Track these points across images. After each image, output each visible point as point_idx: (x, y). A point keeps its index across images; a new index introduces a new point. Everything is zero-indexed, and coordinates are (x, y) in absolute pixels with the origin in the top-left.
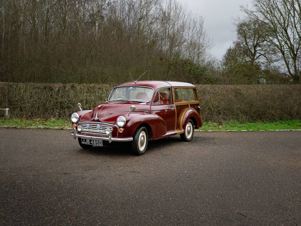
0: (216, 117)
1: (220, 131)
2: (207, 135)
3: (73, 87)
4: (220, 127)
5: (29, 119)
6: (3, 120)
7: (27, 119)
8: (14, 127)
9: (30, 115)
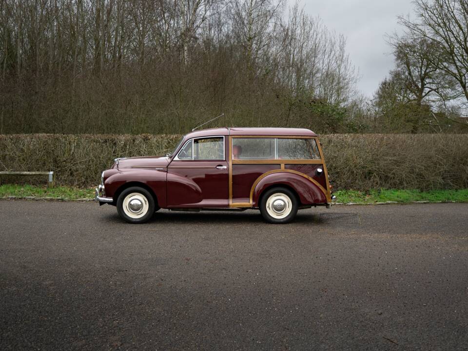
0: (360, 183)
1: (366, 205)
2: (347, 210)
3: (146, 139)
4: (367, 197)
5: (83, 187)
6: (46, 189)
7: (79, 187)
8: (60, 199)
9: (83, 181)
